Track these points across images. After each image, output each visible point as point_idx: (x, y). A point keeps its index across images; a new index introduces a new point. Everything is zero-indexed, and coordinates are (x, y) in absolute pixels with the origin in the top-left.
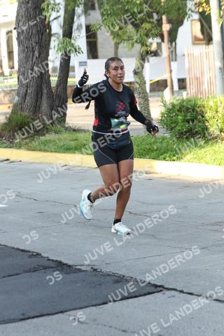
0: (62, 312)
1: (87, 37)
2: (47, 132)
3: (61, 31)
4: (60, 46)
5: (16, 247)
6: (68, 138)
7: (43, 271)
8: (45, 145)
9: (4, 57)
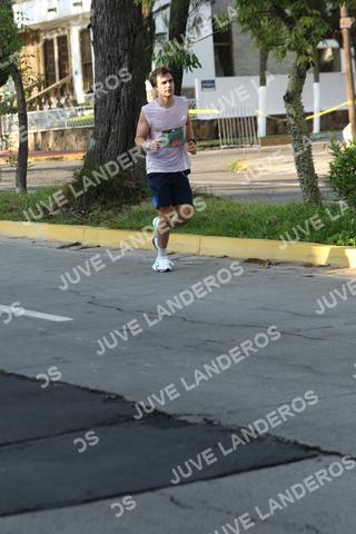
0: (152, 489)
2: (143, 198)
3: (167, 30)
4: (163, 54)
7: (125, 424)
8: (140, 220)
9: (76, 73)
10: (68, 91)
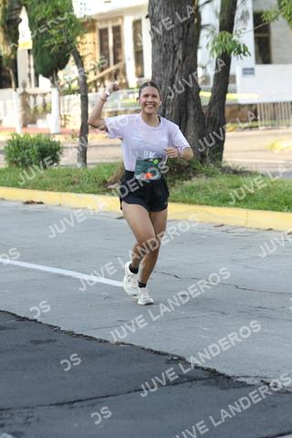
1: (255, 31)
2: (195, 174)
3: (218, 21)
4: (216, 44)
5: (146, 347)
6: (226, 184)
7: (188, 384)
8: (191, 194)
9: (129, 59)
10: (120, 76)
